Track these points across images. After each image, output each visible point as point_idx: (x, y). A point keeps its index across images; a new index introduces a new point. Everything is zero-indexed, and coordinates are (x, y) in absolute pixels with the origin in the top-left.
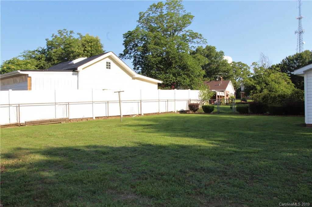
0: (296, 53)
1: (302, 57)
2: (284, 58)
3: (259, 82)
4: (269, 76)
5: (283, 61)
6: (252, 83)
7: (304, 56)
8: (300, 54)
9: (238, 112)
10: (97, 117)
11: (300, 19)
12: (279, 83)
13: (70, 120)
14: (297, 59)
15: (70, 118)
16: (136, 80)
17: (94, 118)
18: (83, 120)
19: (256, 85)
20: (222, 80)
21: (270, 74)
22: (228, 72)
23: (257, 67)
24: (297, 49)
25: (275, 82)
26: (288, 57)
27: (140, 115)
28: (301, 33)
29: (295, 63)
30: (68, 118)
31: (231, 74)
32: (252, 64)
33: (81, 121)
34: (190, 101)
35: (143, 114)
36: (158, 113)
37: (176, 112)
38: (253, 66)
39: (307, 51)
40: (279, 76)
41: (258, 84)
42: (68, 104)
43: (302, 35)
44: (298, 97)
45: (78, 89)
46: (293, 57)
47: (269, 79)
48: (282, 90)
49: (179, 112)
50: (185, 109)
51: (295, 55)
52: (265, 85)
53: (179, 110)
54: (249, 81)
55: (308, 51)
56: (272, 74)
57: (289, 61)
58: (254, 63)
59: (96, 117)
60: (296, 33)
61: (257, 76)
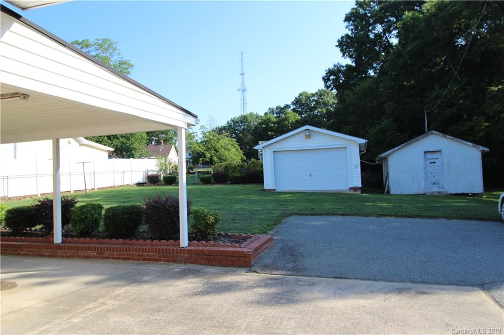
0: (240, 115)
1: (247, 120)
2: (229, 119)
3: (208, 148)
4: (218, 142)
5: (228, 122)
6: (201, 149)
7: (249, 119)
8: (245, 117)
9: (201, 183)
10: (43, 194)
11: (242, 74)
12: (228, 150)
13: (10, 199)
14: (242, 122)
15: (9, 196)
16: (83, 147)
17: (39, 195)
18: (26, 198)
19: (205, 152)
20: (163, 143)
21: (220, 139)
22: (166, 134)
23: (206, 131)
24: (241, 109)
25: (225, 149)
26: (233, 118)
27: (93, 189)
28: (244, 90)
29: (240, 126)
30: (7, 197)
31: (170, 137)
32: (200, 128)
33: (24, 200)
34: (148, 172)
35: (96, 189)
36: (113, 187)
37: (132, 185)
38: (202, 130)
39: (251, 113)
40: (228, 142)
41: (207, 151)
42: (7, 178)
43: (245, 93)
44: (254, 166)
45: (15, 158)
46: (238, 119)
47: (219, 145)
48: (232, 158)
49: (136, 184)
50: (142, 182)
51: (240, 117)
52: (214, 152)
53: (135, 183)
54: (198, 147)
55: (253, 113)
56: (221, 140)
57: (234, 124)
58: (202, 126)
59: (41, 194)
60: (239, 90)
61: (206, 141)
